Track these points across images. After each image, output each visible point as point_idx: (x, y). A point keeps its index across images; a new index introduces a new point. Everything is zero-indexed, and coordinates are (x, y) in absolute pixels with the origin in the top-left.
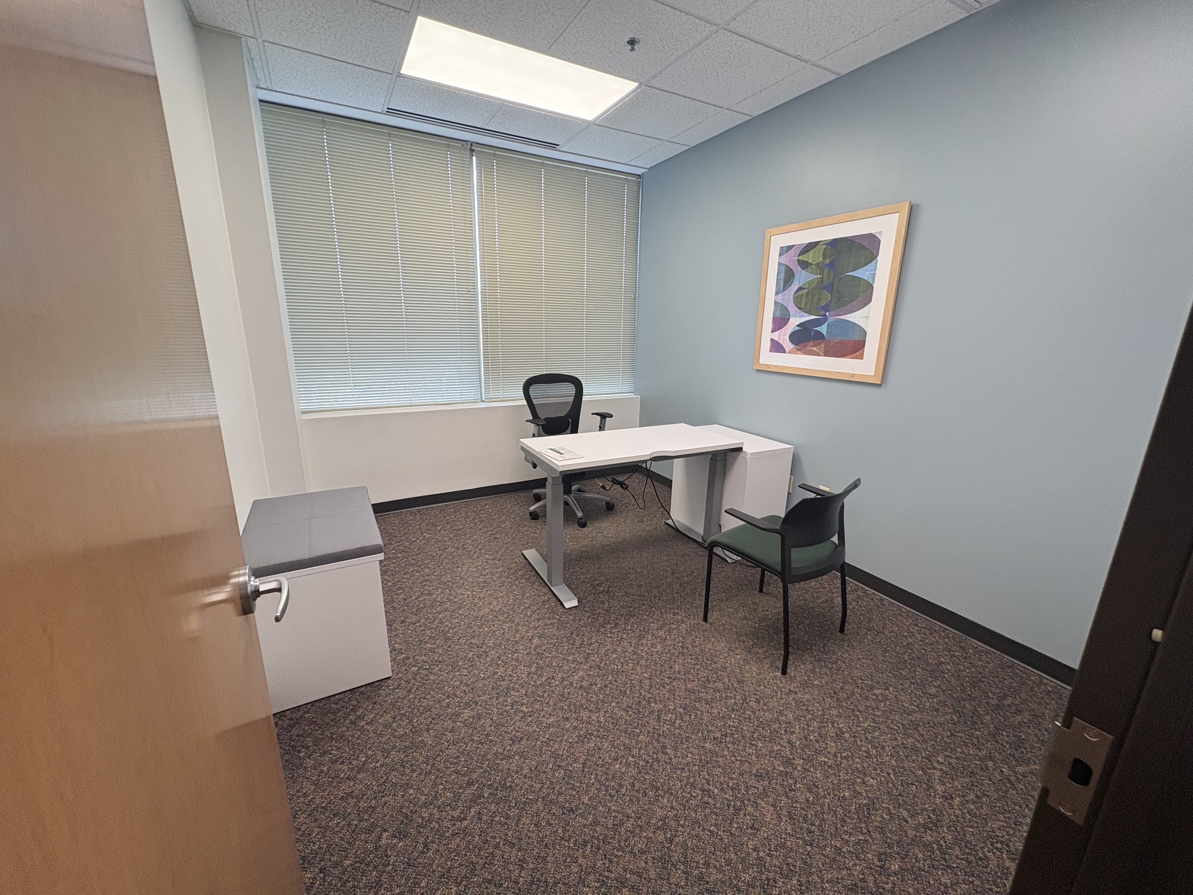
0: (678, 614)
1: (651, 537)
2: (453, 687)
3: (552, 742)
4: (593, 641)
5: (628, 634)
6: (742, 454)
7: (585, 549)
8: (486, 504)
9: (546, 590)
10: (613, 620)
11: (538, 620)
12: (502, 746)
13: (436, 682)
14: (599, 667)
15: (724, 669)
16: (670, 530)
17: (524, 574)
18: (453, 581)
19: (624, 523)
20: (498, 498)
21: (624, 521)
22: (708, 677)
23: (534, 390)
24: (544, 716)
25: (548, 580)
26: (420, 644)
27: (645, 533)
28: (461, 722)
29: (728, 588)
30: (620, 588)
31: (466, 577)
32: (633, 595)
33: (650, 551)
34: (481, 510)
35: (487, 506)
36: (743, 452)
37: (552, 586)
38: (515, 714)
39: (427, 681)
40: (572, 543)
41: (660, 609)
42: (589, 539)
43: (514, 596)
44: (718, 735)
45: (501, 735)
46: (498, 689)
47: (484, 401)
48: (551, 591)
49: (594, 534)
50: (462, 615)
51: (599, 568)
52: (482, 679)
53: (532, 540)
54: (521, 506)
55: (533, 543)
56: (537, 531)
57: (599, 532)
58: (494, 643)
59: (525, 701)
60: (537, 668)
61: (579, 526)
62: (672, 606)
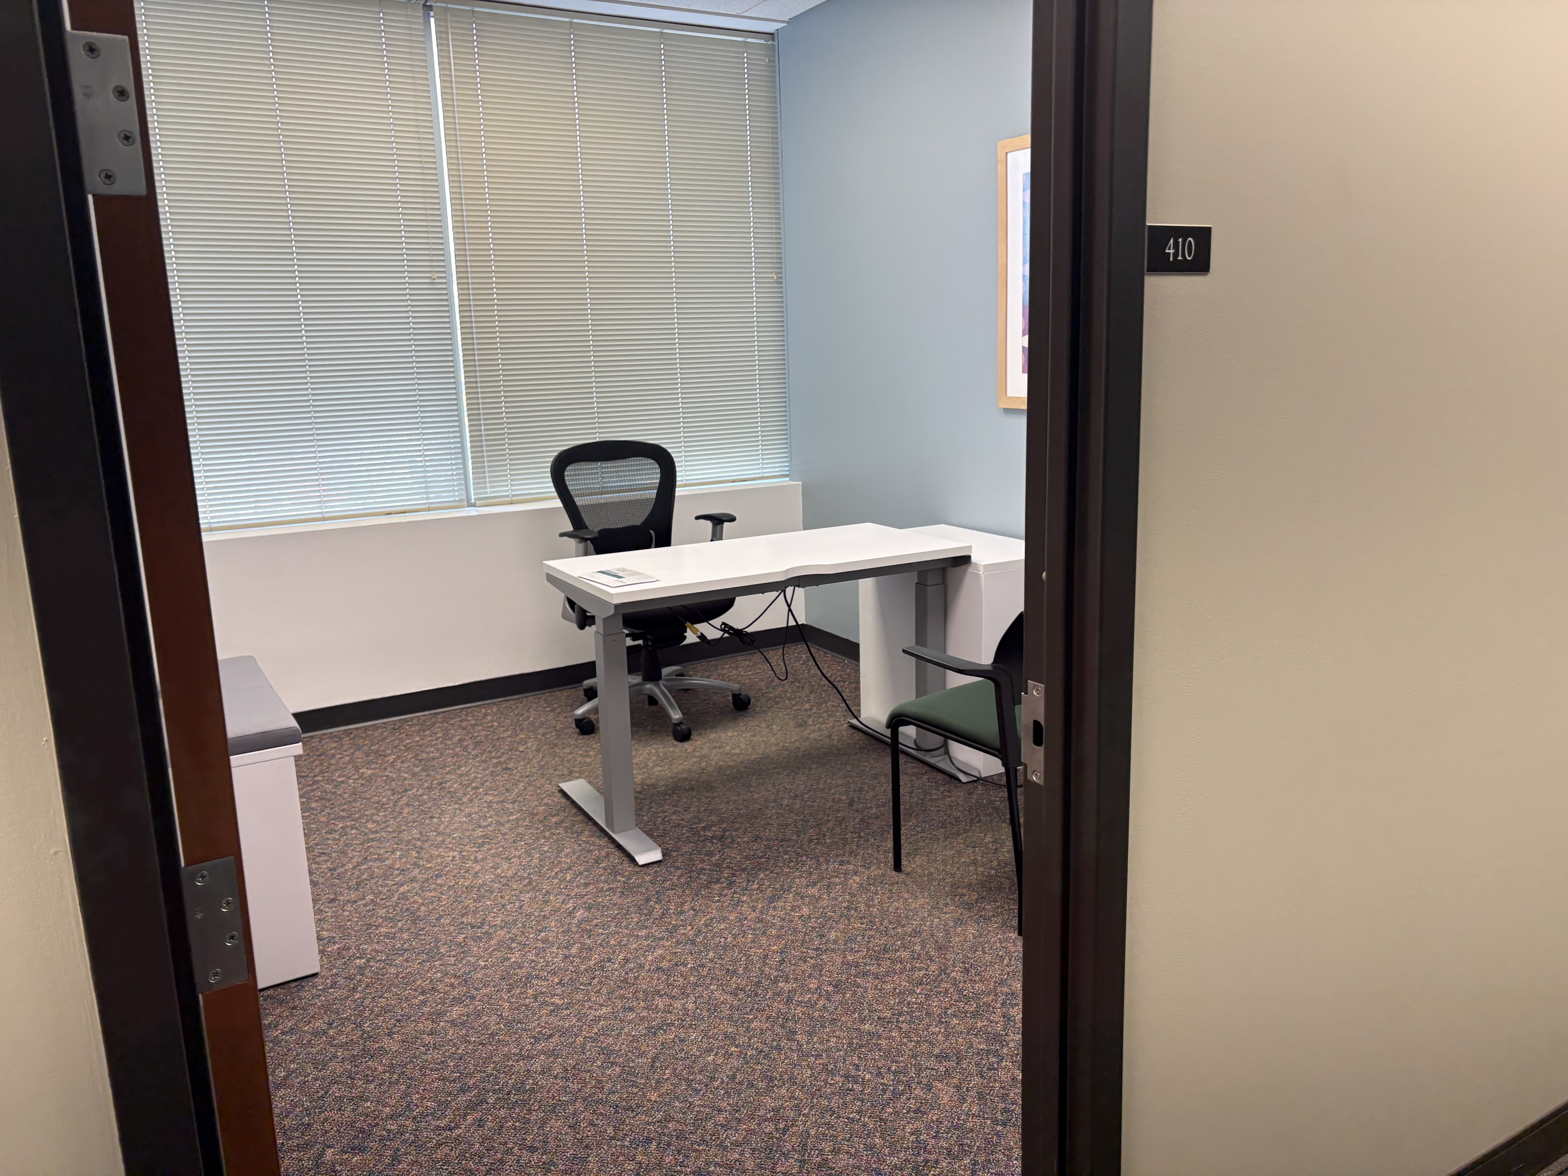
0: (848, 862)
1: (817, 749)
2: (432, 980)
3: (602, 1037)
4: (686, 907)
5: (751, 896)
6: (971, 570)
7: (685, 775)
8: (486, 715)
9: (603, 842)
10: (726, 878)
11: (586, 885)
12: (518, 1045)
13: (400, 976)
14: (693, 943)
15: (916, 933)
16: (858, 736)
17: (562, 822)
18: (425, 838)
19: (767, 731)
20: (512, 702)
21: (768, 727)
22: (886, 946)
23: (574, 476)
24: (590, 1007)
25: (607, 824)
26: (367, 929)
27: (807, 744)
28: (446, 1021)
29: (953, 821)
30: (745, 831)
31: (448, 831)
32: (768, 840)
33: (813, 772)
34: (476, 725)
35: (489, 718)
36: (972, 565)
37: (613, 832)
38: (540, 1007)
39: (383, 975)
40: (660, 768)
41: (817, 858)
42: (694, 760)
43: (542, 855)
44: (888, 1014)
45: (515, 1033)
46: (510, 979)
47: (474, 505)
48: (614, 841)
49: (704, 752)
50: (441, 886)
51: (709, 803)
52: (482, 968)
53: (581, 767)
54: (559, 713)
55: (579, 772)
56: (591, 753)
57: (714, 748)
58: (502, 921)
59: (559, 991)
60: (581, 950)
61: (677, 739)
62: (841, 852)
